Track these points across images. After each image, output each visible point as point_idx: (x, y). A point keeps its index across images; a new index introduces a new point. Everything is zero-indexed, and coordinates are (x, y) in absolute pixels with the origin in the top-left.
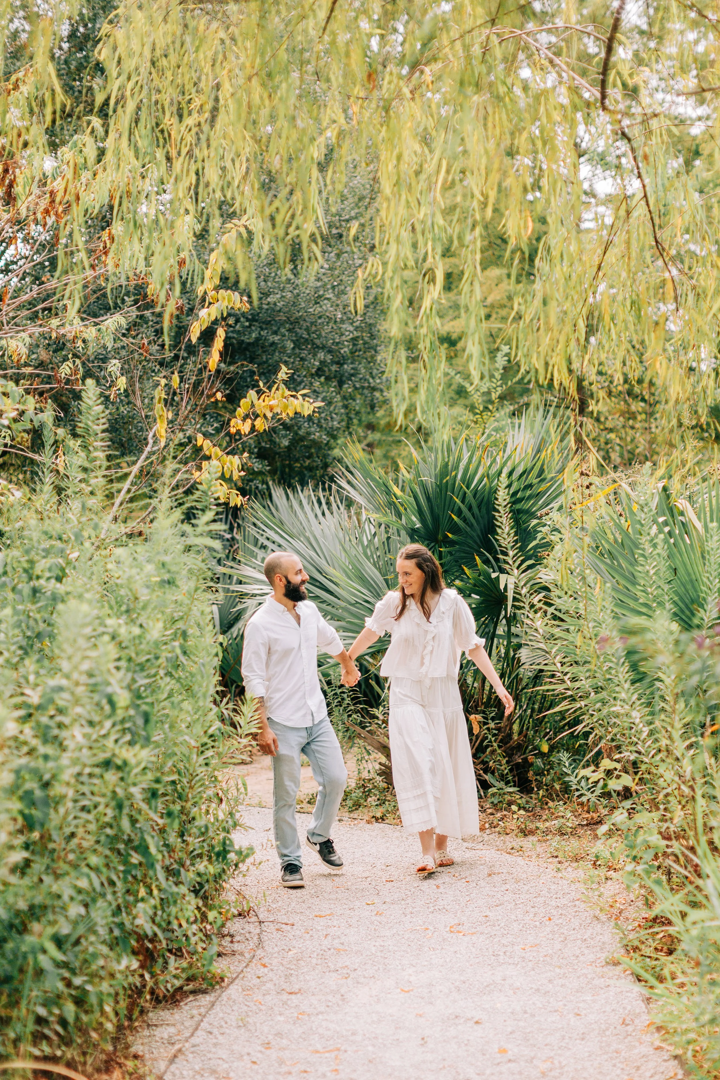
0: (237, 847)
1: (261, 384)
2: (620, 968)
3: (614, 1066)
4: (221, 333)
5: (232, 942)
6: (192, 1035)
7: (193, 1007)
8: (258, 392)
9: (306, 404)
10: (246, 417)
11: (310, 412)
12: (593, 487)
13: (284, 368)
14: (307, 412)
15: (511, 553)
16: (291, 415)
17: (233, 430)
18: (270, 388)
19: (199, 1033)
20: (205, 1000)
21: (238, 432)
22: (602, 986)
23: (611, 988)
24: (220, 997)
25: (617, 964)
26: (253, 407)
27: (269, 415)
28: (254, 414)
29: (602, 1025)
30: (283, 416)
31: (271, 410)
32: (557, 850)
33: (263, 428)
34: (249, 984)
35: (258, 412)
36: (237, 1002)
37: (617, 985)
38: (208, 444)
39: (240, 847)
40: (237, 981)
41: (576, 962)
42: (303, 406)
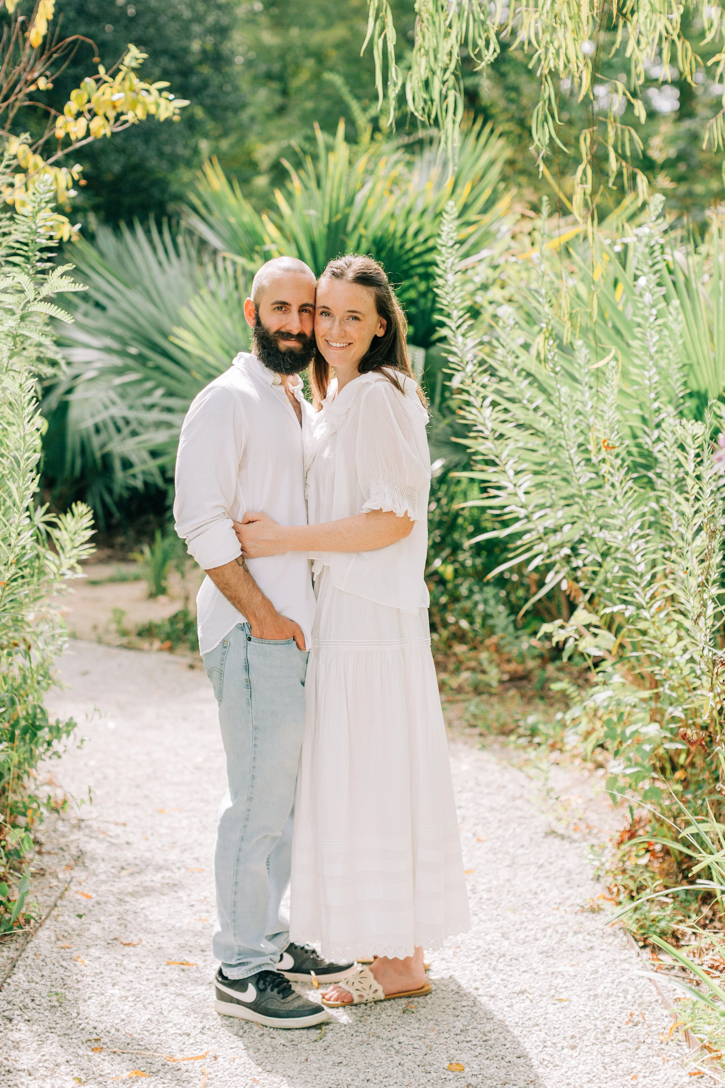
0: (52, 721)
1: (102, 69)
5: (40, 853)
8: (97, 81)
9: (163, 102)
10: (79, 114)
11: (168, 114)
13: (133, 51)
14: (164, 114)
15: (455, 314)
16: (141, 115)
17: (60, 133)
18: (113, 76)
21: (68, 135)
22: (582, 947)
23: (596, 952)
24: (24, 950)
25: (595, 910)
26: (89, 101)
27: (112, 114)
28: (90, 111)
29: (598, 1022)
30: (130, 117)
31: (114, 107)
32: (474, 716)
33: (102, 132)
34: (66, 928)
35: (96, 110)
36: (48, 960)
37: (604, 946)
38: (24, 151)
39: (58, 722)
40: (48, 922)
41: (534, 902)
42: (158, 104)
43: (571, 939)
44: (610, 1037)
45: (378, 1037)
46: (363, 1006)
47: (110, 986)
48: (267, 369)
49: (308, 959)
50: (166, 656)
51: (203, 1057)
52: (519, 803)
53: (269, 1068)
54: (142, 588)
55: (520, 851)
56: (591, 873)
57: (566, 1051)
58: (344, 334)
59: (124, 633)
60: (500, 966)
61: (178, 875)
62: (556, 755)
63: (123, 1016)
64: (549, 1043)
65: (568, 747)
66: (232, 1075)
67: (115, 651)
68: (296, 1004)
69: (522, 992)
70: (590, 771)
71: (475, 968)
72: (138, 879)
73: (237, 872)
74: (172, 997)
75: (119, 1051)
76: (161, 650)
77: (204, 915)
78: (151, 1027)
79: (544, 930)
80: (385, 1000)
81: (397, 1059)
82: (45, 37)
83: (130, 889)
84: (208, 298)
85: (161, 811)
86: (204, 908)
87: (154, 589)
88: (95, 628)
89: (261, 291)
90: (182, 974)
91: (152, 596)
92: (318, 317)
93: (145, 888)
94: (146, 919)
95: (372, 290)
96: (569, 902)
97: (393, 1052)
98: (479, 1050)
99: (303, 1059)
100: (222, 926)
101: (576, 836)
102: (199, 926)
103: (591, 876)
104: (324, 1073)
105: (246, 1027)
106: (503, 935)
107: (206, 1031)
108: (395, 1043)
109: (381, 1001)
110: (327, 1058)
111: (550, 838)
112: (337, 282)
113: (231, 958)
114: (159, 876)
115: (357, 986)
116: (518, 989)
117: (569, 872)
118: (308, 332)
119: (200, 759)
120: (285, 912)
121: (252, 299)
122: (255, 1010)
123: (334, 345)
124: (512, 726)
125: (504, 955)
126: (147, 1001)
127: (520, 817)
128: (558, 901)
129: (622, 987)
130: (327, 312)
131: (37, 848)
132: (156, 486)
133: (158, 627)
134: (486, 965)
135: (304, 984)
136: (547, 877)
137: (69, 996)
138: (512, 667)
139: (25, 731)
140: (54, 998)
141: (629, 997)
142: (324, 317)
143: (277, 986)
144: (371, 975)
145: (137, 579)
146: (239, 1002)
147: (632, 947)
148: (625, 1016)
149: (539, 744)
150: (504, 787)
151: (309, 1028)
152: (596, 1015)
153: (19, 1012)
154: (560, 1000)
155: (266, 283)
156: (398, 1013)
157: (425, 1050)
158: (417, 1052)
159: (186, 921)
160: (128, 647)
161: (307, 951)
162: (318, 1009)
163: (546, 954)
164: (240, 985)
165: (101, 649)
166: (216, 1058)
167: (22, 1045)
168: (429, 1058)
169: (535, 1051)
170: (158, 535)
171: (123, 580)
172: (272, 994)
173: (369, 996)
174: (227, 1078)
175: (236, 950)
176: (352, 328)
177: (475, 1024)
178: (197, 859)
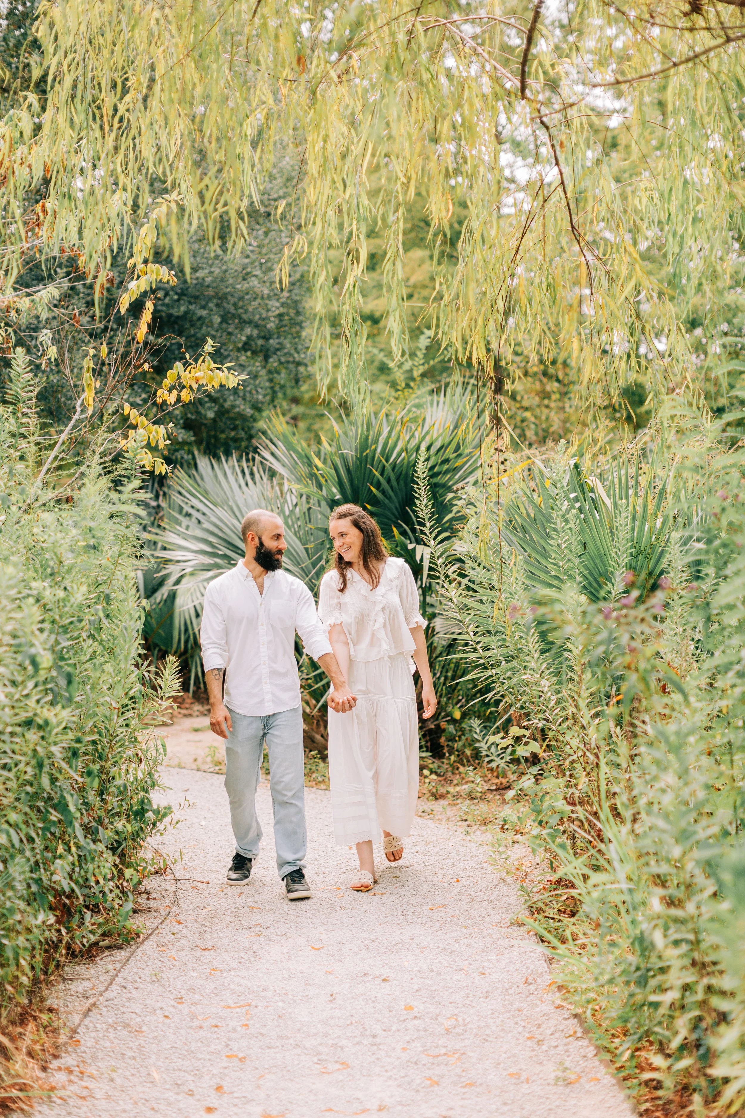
0: (155, 807)
1: (188, 356)
2: (524, 929)
3: (516, 1023)
4: (149, 305)
5: (148, 899)
6: (107, 989)
7: (109, 962)
8: (184, 365)
9: (231, 377)
10: (172, 388)
11: (235, 384)
12: (507, 463)
13: (210, 342)
14: (231, 384)
15: (428, 525)
16: (217, 386)
17: (159, 401)
18: (196, 361)
19: (113, 987)
20: (120, 955)
21: (164, 402)
22: (507, 946)
23: (515, 948)
24: (135, 952)
25: (522, 924)
26: (179, 378)
27: (195, 386)
28: (180, 385)
29: (506, 984)
30: (209, 388)
31: (197, 382)
32: (466, 813)
33: (188, 399)
34: (164, 940)
35: (184, 384)
36: (151, 957)
37: (521, 945)
38: (134, 414)
39: (158, 806)
40: (152, 937)
41: (482, 922)
42: (228, 378)
47: (191, 971)
55: (479, 894)
61: (242, 911)
64: (471, 995)
66: (265, 1014)
69: (461, 970)
71: (433, 958)
75: (194, 1004)
77: (258, 933)
79: (484, 937)
82: (147, 335)
86: (258, 929)
88: (195, 760)
93: (219, 919)
94: (218, 935)
96: (505, 921)
98: (425, 1000)
106: (457, 941)
116: (458, 968)
117: (509, 904)
124: (491, 819)
128: (498, 921)
129: (528, 965)
137: (164, 976)
139: (137, 813)
140: (154, 977)
147: (540, 945)
148: (523, 980)
152: (506, 980)
153: (130, 984)
154: (484, 973)
159: (245, 936)
165: (200, 775)
166: (256, 1006)
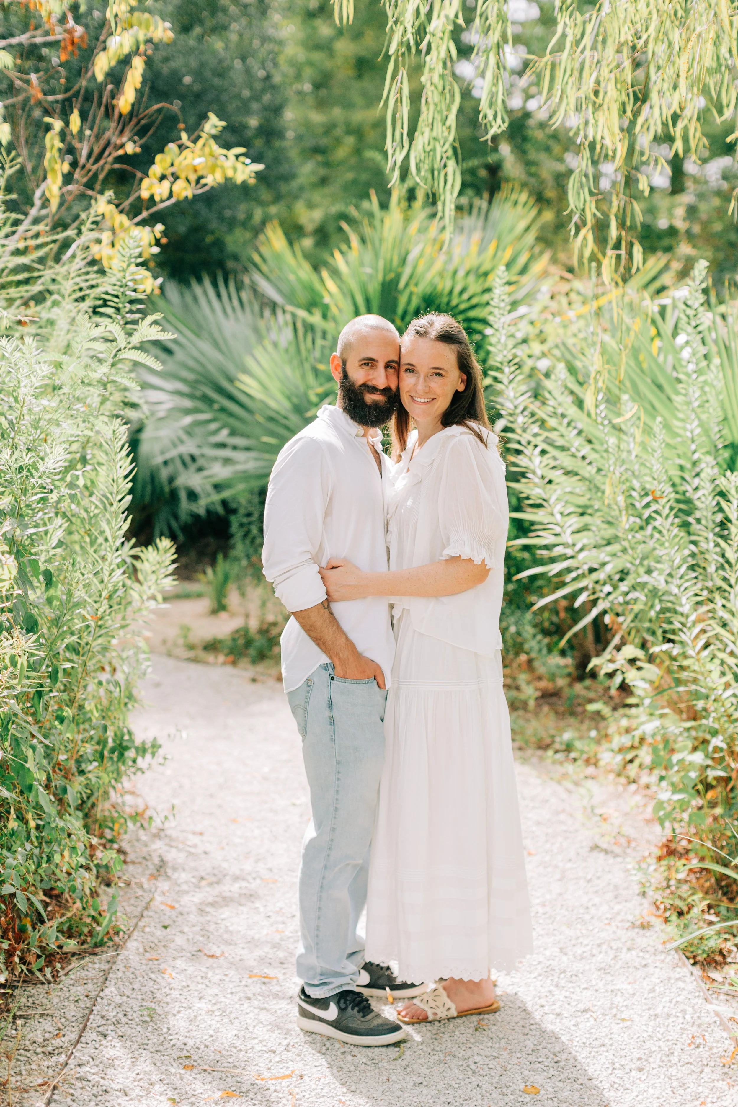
0: (138, 742)
1: (184, 136)
4: (138, 64)
5: (125, 862)
7: (78, 981)
8: (180, 146)
9: (239, 166)
10: (163, 178)
11: (245, 177)
13: (213, 119)
14: (240, 178)
15: (507, 370)
16: (220, 178)
17: (144, 194)
18: (195, 142)
19: (89, 1035)
20: (94, 968)
21: (152, 197)
22: (636, 964)
23: (651, 970)
24: (115, 962)
25: (645, 926)
26: (172, 165)
27: (193, 178)
28: (173, 174)
29: (661, 1043)
30: (210, 180)
31: (195, 171)
33: (183, 194)
34: (152, 939)
35: (179, 173)
36: (138, 973)
37: (658, 964)
38: (111, 211)
39: (144, 743)
40: (136, 933)
41: (587, 917)
42: (235, 169)
43: (625, 956)
44: (674, 1059)
45: (454, 1056)
46: (437, 1023)
47: (196, 1000)
48: (351, 422)
49: (383, 975)
50: (229, 670)
51: (289, 1076)
52: (563, 817)
53: (353, 1088)
54: (205, 604)
55: (569, 865)
56: (637, 889)
57: (634, 1073)
58: (429, 390)
59: (191, 647)
60: (562, 983)
61: (254, 885)
62: (591, 770)
63: (211, 1032)
64: (617, 1065)
65: (602, 763)
66: (319, 1096)
67: (184, 665)
68: (376, 1022)
69: (586, 1011)
70: (623, 785)
71: (538, 984)
72: (217, 889)
73: (320, 899)
74: (256, 1011)
75: (209, 1069)
76: (224, 664)
77: (281, 926)
78: (238, 1043)
79: (599, 945)
80: (457, 1017)
81: (475, 1080)
82: (133, 105)
83: (210, 899)
84: (270, 347)
85: (234, 821)
86: (280, 919)
87: (216, 606)
88: (164, 642)
89: (348, 347)
90: (264, 987)
91: (214, 612)
92: (402, 373)
93: (224, 898)
94: (227, 931)
95: (455, 347)
96: (619, 918)
97: (470, 1073)
98: (552, 1072)
99: (385, 1078)
100: (306, 948)
101: (617, 850)
102: (277, 938)
103: (637, 892)
104: (406, 1095)
105: (328, 1044)
106: (561, 950)
107: (290, 1047)
108: (471, 1063)
109: (454, 1018)
110: (408, 1078)
111: (595, 853)
112: (421, 340)
113: (314, 978)
114: (237, 885)
115: (432, 1004)
116: (581, 1006)
117: (616, 887)
118: (393, 387)
119: (266, 770)
120: (361, 931)
121: (338, 353)
122: (336, 1028)
123: (419, 400)
124: (548, 741)
125: (564, 972)
126: (233, 1015)
127: (566, 831)
128: (609, 916)
129: (682, 1007)
130: (411, 369)
131: (122, 857)
132: (217, 513)
133: (221, 641)
134: (549, 981)
135: (379, 999)
136: (596, 892)
137: (159, 1010)
138: (544, 684)
139: (112, 751)
140: (145, 1013)
141: (688, 1017)
142: (408, 374)
143: (357, 1005)
144: (444, 994)
145: (199, 596)
146: (321, 1020)
147: (684, 965)
148: (686, 1039)
149: (575, 760)
150: (547, 801)
151: (387, 1046)
152: (659, 1036)
153: (112, 1027)
154: (623, 1020)
155: (352, 339)
156: (471, 1031)
157: (500, 1071)
158: (492, 1073)
159: (265, 932)
160: (195, 660)
161: (382, 968)
162: (396, 1028)
163: (604, 970)
164: (322, 1003)
165: (171, 663)
166: (301, 1077)
167: (117, 1062)
168: (505, 1080)
169: (605, 1074)
170: (220, 558)
171: (186, 596)
172: (352, 1012)
173: (442, 1013)
174: (314, 1099)
175: (319, 970)
176: (436, 384)
177: (544, 1044)
178: (271, 870)
